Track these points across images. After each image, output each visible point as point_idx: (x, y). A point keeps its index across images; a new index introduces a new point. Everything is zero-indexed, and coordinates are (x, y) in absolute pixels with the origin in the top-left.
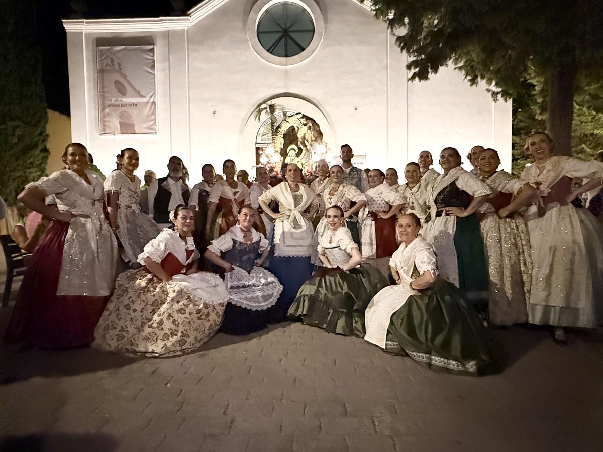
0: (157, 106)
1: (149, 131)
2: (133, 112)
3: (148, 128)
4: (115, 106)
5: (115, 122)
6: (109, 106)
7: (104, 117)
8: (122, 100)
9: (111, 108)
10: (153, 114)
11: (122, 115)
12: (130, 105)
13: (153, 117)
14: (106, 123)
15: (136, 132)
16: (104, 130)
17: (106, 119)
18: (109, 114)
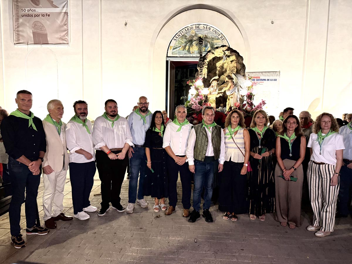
0: (69, 17)
1: (61, 42)
2: (46, 22)
3: (61, 39)
4: (28, 16)
5: (28, 32)
6: (23, 16)
7: (18, 27)
8: (35, 11)
9: (24, 17)
10: (65, 25)
11: (35, 25)
12: (43, 15)
13: (65, 27)
14: (20, 33)
15: (49, 43)
16: (18, 40)
17: (20, 29)
18: (23, 24)
